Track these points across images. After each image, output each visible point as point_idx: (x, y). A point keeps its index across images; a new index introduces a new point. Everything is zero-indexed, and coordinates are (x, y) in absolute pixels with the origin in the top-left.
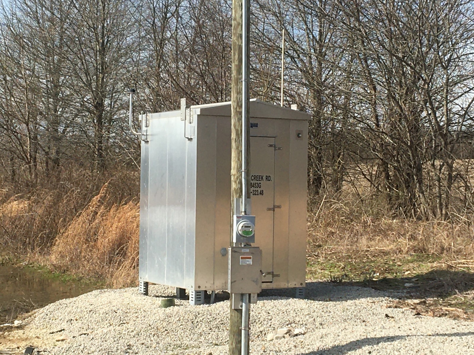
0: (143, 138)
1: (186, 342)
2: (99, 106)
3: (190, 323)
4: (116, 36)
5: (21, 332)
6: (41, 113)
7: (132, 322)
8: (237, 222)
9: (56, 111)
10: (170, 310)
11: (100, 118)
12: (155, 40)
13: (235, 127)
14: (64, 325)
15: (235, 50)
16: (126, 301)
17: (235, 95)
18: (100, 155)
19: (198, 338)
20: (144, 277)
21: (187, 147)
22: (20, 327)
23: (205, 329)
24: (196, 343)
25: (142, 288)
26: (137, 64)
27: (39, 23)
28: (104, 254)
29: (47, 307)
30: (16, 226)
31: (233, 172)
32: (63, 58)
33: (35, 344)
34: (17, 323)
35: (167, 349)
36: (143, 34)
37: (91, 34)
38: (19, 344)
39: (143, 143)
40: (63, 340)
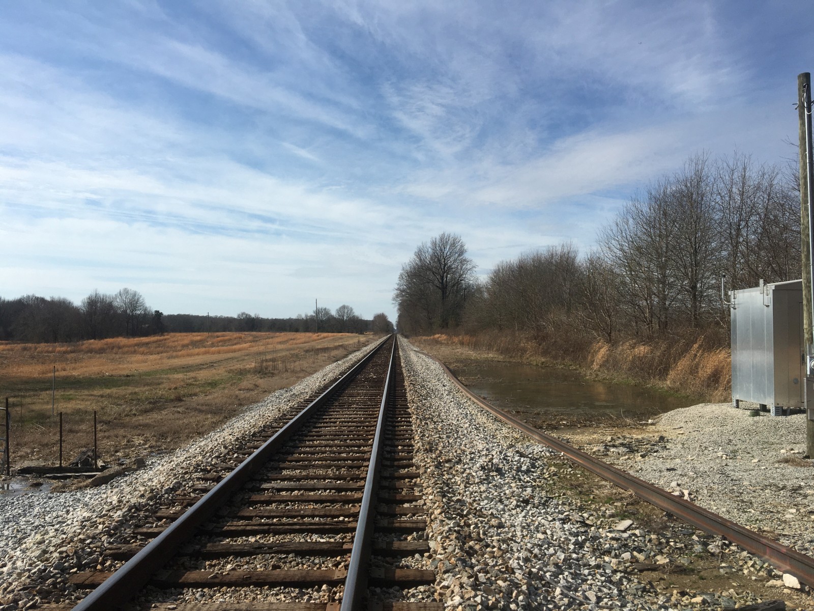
0: (732, 306)
1: (771, 440)
2: (694, 287)
3: (773, 428)
4: (703, 243)
5: (654, 427)
6: (655, 294)
7: (729, 425)
8: (810, 361)
9: (664, 292)
10: (757, 418)
11: (695, 296)
12: (732, 244)
13: (805, 296)
14: (682, 424)
15: (804, 245)
16: (724, 411)
17: (805, 275)
18: (696, 318)
19: (780, 438)
20: (736, 396)
21: (765, 312)
22: (652, 424)
23: (785, 432)
24: (779, 441)
25: (734, 404)
26: (719, 260)
27: (652, 238)
28: (703, 381)
29: (669, 413)
30: (643, 363)
31: (805, 326)
32: (668, 259)
33: (664, 435)
34: (650, 421)
35: (758, 444)
36: (723, 240)
37: (688, 243)
38: (654, 435)
39: (732, 309)
40: (682, 434)
